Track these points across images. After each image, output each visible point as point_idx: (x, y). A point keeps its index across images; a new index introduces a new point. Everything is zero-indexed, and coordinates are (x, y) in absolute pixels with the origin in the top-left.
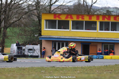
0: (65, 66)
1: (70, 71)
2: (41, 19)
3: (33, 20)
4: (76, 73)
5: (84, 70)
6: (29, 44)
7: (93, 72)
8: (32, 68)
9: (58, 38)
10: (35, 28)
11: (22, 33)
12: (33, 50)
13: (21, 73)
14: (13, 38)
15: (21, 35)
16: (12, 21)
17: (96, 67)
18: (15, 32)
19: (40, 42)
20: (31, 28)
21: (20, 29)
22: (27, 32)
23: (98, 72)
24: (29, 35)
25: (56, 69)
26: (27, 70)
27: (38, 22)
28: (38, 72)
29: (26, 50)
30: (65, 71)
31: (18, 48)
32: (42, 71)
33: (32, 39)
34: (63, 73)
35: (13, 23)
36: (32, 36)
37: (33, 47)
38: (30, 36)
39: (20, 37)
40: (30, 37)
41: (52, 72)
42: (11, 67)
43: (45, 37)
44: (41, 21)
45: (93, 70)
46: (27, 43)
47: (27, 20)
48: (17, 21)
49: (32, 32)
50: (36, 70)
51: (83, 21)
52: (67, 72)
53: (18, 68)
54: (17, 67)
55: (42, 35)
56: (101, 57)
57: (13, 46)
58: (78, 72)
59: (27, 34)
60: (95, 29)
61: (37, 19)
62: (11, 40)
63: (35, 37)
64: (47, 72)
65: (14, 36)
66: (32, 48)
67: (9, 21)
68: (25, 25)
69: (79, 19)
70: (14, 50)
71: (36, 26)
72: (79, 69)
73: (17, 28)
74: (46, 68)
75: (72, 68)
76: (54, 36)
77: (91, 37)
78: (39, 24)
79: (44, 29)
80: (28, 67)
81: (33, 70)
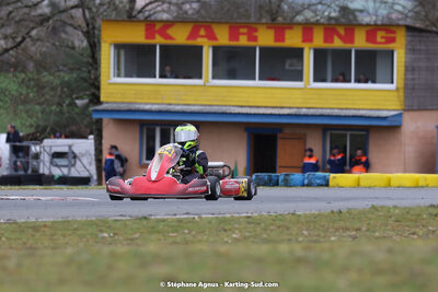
0: (188, 214)
1: (204, 232)
2: (99, 42)
3: (68, 46)
4: (226, 239)
5: (258, 229)
6: (55, 134)
7: (290, 234)
8: (66, 223)
9: (160, 112)
10: (75, 75)
11: (28, 95)
12: (71, 156)
13: (25, 243)
15: (25, 102)
17: (299, 216)
18: (4, 91)
19: (94, 127)
20: (62, 74)
21: (20, 80)
22: (47, 90)
23: (309, 235)
24: (56, 100)
25: (153, 228)
26: (46, 229)
27: (89, 51)
28: (88, 236)
29: (46, 158)
30: (186, 231)
31: (15, 150)
32: (100, 235)
33: (67, 115)
34: (178, 240)
36: (65, 105)
37: (70, 147)
38: (60, 104)
39: (21, 107)
40: (58, 110)
41: (137, 236)
43: (114, 107)
44: (100, 50)
45: (288, 229)
46: (48, 130)
47: (47, 44)
48: (12, 48)
49: (65, 89)
50: (81, 232)
51: (254, 48)
52: (194, 236)
53: (15, 223)
54: (8, 222)
55: (102, 99)
56: (318, 181)
58: (234, 236)
59: (48, 97)
60: (298, 76)
61: (82, 42)
63: (77, 110)
64: (121, 238)
66: (66, 149)
68: (41, 66)
69: (237, 39)
71: (79, 69)
72: (237, 226)
73: (11, 75)
74: (118, 223)
75: (214, 222)
76: (147, 104)
77: (282, 108)
78: (90, 60)
79: (109, 79)
80: (52, 220)
81: (70, 232)
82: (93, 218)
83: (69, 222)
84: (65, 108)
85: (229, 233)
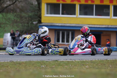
0: (71, 59)
1: (76, 65)
2: (41, 3)
3: (31, 4)
4: (84, 68)
5: (95, 65)
6: (26, 33)
7: (106, 67)
9: (62, 26)
10: (33, 13)
11: (17, 20)
13: (16, 69)
14: (6, 26)
15: (16, 22)
16: (5, 5)
17: (108, 60)
18: (9, 19)
20: (29, 13)
21: (14, 15)
22: (23, 18)
23: (112, 67)
25: (59, 64)
26: (23, 64)
27: (38, 6)
28: (38, 67)
30: (70, 65)
32: (42, 66)
33: (30, 27)
34: (68, 68)
35: (6, 7)
36: (29, 24)
38: (28, 23)
39: (15, 24)
40: (27, 25)
41: (54, 66)
42: (4, 61)
44: (41, 5)
45: (105, 65)
46: (24, 32)
47: (24, 3)
48: (12, 4)
49: (30, 18)
50: (35, 65)
51: (93, 5)
52: (73, 67)
53: (13, 62)
54: (11, 61)
56: (115, 50)
57: (7, 36)
58: (87, 67)
59: (24, 21)
60: (108, 14)
61: (35, 2)
62: (4, 28)
63: (33, 25)
64: (49, 67)
65: (8, 24)
67: (1, 5)
68: (22, 10)
70: (8, 42)
71: (34, 11)
72: (87, 64)
73: (11, 13)
74: (48, 62)
75: (80, 62)
76: (57, 23)
77: (102, 25)
78: (38, 9)
79: (44, 15)
80: (25, 61)
81: (31, 65)
82: (39, 61)
83: (31, 62)
84: (30, 25)
85: (85, 66)
